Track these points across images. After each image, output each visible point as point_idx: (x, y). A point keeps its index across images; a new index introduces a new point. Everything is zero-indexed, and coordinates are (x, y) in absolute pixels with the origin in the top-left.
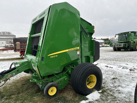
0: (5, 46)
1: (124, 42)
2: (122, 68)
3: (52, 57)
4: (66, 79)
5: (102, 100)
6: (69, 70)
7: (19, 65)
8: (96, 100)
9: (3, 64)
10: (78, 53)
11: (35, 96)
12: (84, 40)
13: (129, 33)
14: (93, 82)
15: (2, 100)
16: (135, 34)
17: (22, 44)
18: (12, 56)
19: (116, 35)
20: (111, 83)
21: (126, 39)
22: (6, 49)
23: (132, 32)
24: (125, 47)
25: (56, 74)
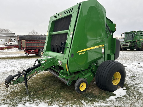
0: (4, 44)
1: (130, 42)
2: (137, 67)
3: (81, 54)
4: (91, 76)
5: (129, 96)
6: (93, 68)
7: (44, 62)
8: (124, 96)
9: (10, 62)
10: (103, 50)
11: (61, 92)
12: (107, 38)
13: (136, 32)
14: (117, 79)
15: (30, 95)
16: (142, 33)
17: (27, 42)
18: (15, 54)
19: (122, 34)
20: (131, 81)
21: (133, 38)
22: (10, 47)
23: (138, 31)
24: (131, 47)
25: (83, 71)
